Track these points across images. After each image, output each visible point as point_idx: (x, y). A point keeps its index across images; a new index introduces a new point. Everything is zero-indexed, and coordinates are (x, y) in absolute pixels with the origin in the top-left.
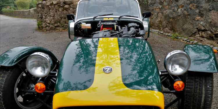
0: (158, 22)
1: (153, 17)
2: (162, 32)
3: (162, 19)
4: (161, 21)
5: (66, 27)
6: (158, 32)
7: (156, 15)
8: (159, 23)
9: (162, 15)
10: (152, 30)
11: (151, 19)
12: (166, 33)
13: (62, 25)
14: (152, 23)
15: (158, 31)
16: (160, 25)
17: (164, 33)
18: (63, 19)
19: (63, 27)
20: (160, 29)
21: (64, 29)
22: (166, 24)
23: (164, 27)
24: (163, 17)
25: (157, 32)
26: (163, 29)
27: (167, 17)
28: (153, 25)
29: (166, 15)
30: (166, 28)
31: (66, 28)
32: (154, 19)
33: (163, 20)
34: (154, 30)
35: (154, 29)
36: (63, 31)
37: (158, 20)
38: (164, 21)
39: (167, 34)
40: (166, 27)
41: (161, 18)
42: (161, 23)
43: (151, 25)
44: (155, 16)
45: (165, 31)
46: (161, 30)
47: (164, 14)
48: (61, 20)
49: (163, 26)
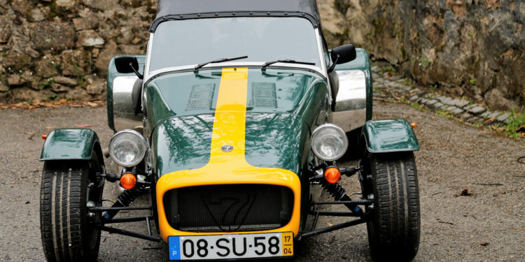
0: (462, 64)
1: (443, 43)
2: (477, 109)
3: (476, 53)
4: (473, 58)
5: (62, 89)
6: (462, 108)
7: (456, 34)
8: (469, 70)
9: (477, 35)
10: (441, 98)
11: (437, 51)
12: (493, 110)
13: (43, 78)
14: (440, 71)
15: (462, 102)
16: (470, 79)
17: (485, 111)
18: (49, 56)
19: (46, 87)
20: (470, 94)
21: (52, 99)
22: (492, 73)
23: (486, 85)
24: (480, 42)
25: (457, 106)
26: (482, 95)
27: (493, 42)
28: (445, 79)
29: (490, 34)
30: (495, 91)
31: (62, 95)
32: (448, 50)
33: (482, 57)
34: (447, 100)
35: (448, 94)
36: (49, 105)
37: (462, 56)
38: (485, 60)
39: (493, 116)
40: (494, 85)
41: (475, 46)
42: (473, 67)
43: (439, 76)
44: (452, 37)
45: (492, 102)
46: (475, 101)
47: (484, 31)
48: (40, 58)
49: (482, 83)
